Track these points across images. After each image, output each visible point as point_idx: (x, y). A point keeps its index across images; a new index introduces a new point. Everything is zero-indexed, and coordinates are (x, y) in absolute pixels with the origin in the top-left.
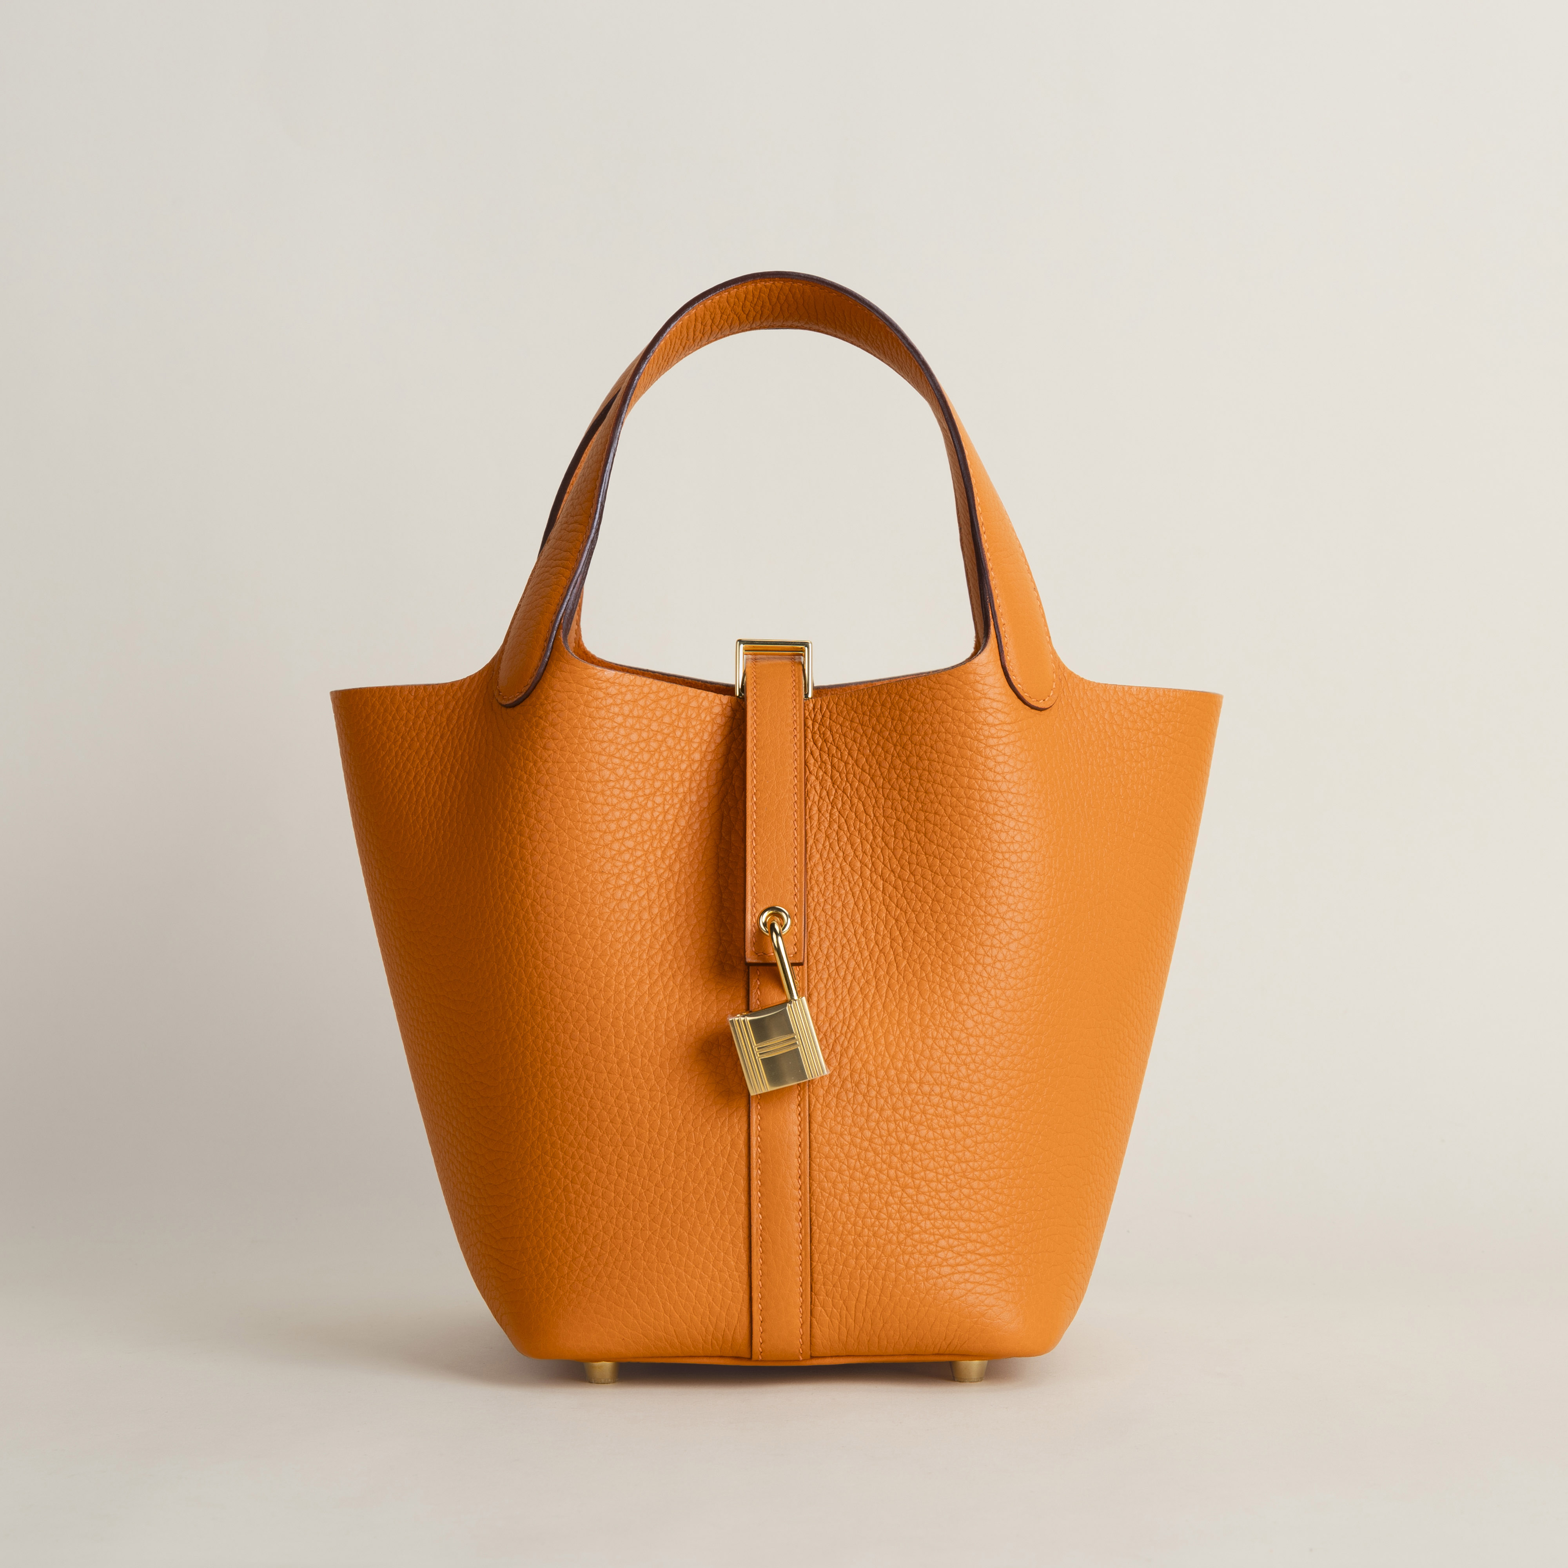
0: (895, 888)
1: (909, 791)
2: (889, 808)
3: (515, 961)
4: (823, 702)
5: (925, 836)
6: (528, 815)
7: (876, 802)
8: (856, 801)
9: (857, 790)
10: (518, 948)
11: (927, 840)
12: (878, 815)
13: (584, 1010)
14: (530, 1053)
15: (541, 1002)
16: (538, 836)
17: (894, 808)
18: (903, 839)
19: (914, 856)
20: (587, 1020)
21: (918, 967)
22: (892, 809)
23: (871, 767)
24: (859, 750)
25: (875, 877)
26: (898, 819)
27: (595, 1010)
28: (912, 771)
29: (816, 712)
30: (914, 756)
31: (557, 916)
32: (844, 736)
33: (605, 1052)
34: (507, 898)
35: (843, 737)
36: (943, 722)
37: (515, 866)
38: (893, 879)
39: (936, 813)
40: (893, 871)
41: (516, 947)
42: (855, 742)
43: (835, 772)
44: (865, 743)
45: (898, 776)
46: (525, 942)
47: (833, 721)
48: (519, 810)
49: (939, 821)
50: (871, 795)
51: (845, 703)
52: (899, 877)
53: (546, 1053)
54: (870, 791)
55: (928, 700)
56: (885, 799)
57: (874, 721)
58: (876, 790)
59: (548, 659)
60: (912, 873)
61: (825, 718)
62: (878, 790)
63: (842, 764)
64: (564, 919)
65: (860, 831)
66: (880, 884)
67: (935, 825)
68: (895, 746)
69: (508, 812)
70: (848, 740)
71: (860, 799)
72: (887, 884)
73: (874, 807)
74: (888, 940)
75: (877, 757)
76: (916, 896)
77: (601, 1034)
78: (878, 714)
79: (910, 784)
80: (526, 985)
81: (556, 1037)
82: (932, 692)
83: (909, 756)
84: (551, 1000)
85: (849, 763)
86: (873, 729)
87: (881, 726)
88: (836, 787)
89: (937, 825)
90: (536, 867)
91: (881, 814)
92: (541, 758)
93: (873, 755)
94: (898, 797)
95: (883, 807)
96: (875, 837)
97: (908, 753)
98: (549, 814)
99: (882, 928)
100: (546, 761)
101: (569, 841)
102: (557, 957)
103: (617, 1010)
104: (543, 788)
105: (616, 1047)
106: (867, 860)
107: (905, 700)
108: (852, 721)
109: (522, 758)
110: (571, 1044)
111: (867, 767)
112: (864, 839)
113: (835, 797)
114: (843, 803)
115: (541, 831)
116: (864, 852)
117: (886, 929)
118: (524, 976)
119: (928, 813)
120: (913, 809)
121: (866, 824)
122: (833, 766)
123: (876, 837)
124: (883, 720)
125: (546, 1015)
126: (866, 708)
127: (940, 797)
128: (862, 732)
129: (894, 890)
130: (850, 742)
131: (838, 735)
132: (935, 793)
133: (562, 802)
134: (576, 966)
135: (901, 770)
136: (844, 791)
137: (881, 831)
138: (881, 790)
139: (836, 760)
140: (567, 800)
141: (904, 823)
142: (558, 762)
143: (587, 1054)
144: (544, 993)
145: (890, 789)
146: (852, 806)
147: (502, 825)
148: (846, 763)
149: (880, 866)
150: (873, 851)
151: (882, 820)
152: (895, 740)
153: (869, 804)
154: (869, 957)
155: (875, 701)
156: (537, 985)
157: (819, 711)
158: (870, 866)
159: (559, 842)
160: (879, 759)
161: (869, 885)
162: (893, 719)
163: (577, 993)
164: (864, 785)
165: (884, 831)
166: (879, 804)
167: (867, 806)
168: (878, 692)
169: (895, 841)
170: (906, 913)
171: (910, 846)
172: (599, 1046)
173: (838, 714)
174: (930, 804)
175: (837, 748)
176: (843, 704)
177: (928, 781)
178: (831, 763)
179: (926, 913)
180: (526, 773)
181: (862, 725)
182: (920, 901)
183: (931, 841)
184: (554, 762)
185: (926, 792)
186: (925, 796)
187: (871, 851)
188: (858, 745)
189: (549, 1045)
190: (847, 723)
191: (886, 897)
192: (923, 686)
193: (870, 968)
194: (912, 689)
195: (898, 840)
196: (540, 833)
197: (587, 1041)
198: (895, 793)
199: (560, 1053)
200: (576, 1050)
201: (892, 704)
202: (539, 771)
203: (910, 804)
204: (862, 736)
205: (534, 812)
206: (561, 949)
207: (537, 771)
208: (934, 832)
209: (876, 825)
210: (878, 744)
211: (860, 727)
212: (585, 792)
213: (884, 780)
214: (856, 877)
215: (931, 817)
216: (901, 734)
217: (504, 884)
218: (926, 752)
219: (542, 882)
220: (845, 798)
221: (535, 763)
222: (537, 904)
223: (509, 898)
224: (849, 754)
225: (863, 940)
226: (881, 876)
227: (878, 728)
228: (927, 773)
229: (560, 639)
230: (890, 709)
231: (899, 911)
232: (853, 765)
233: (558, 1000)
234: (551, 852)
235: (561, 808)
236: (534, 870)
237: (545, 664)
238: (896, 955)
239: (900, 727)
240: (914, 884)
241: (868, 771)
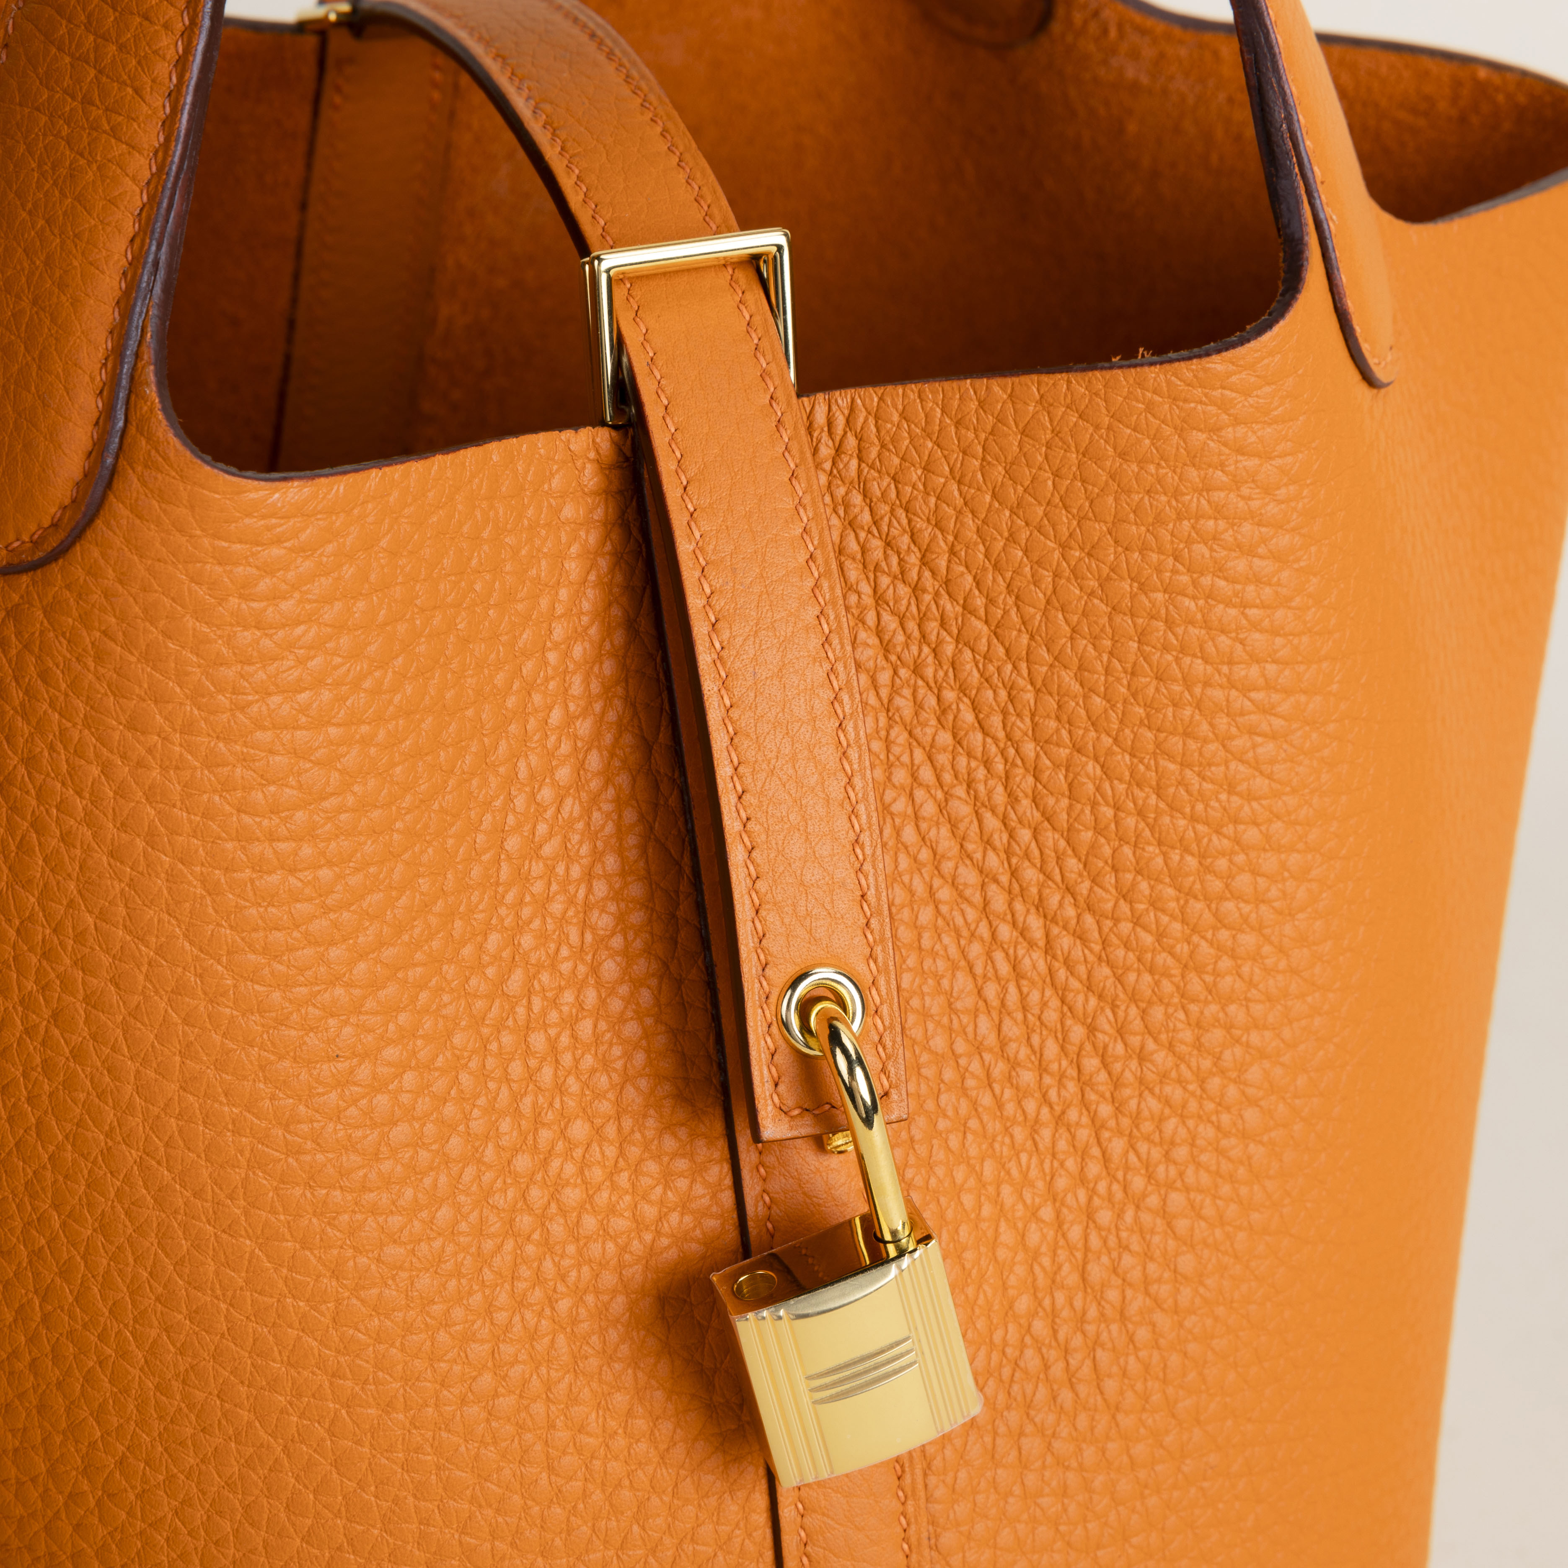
0: (1081, 937)
1: (1108, 671)
2: (1048, 716)
3: (100, 1304)
4: (834, 408)
5: (1159, 796)
6: (103, 916)
7: (1011, 699)
8: (950, 695)
9: (953, 664)
10: (107, 1272)
11: (1162, 805)
12: (1017, 735)
13: (323, 1440)
14: (167, 1540)
15: (193, 1417)
16: (141, 978)
17: (1065, 718)
18: (1094, 805)
19: (1127, 850)
20: (336, 1464)
21: (1156, 1153)
22: (1058, 718)
23: (991, 601)
24: (952, 552)
25: (1019, 906)
26: (1078, 749)
27: (354, 1434)
28: (1118, 619)
29: (819, 441)
30: (1122, 578)
31: (222, 1196)
32: (907, 511)
33: (391, 1541)
34: (60, 1137)
35: (901, 513)
36: (1208, 491)
37: (78, 1054)
38: (1070, 912)
39: (1186, 734)
40: (1069, 890)
41: (101, 1271)
42: (942, 531)
43: (886, 617)
44: (971, 534)
45: (1074, 630)
46: (131, 1260)
47: (872, 467)
48: (72, 901)
49: (1196, 754)
50: (995, 679)
51: (903, 415)
52: (1090, 908)
53: (216, 1543)
54: (991, 668)
55: (1167, 430)
56: (1038, 691)
57: (998, 472)
58: (1009, 667)
59: (117, 458)
60: (1126, 895)
61: (845, 458)
62: (1015, 667)
63: (904, 591)
64: (242, 1203)
65: (970, 784)
66: (1035, 924)
67: (1184, 764)
68: (1064, 547)
69: (33, 900)
70: (920, 524)
71: (963, 690)
72: (1055, 930)
73: (1005, 713)
74: (1072, 1087)
75: (1009, 575)
76: (1139, 960)
77: (376, 1497)
78: (1010, 458)
79: (1111, 653)
80: (141, 1369)
81: (247, 1508)
82: (1181, 409)
83: (1108, 578)
84: (225, 1415)
85: (924, 591)
86: (994, 495)
87: (1020, 489)
88: (893, 658)
89: (1190, 766)
90: (145, 1062)
91: (1026, 734)
92: (124, 757)
93: (996, 567)
94: (1076, 687)
95: (1033, 715)
96: (1012, 798)
97: (1106, 570)
98: (166, 917)
99: (1052, 1049)
100: (140, 764)
101: (235, 986)
102: (231, 1305)
103: (416, 1427)
104: (140, 843)
105: (420, 1523)
106: (993, 861)
107: (1097, 427)
108: (927, 469)
109: (60, 747)
110: (294, 1525)
111: (979, 602)
112: (983, 805)
113: (894, 690)
114: (918, 706)
115: (150, 964)
116: (988, 843)
117: (1066, 1055)
118: (133, 1346)
119: (1164, 735)
120: (1121, 722)
121: (987, 763)
122: (879, 598)
123: (1017, 799)
124: (1026, 475)
125: (210, 1450)
126: (971, 435)
127: (1198, 690)
128: (959, 502)
129: (1078, 942)
130: (927, 532)
131: (887, 508)
132: (1184, 679)
133: (203, 882)
134: (290, 1326)
135: (1084, 614)
136: (917, 670)
137: (1030, 780)
138: (1023, 666)
139: (885, 581)
140: (217, 872)
141: (1096, 759)
142: (177, 768)
143: (340, 1548)
144: (200, 1396)
145: (1051, 666)
146: (944, 712)
147: (18, 931)
148: (917, 590)
149: (1030, 874)
150: (1011, 836)
151: (1029, 748)
152: (1064, 532)
153: (991, 707)
154: (1029, 1143)
155: (1000, 419)
156: (178, 1375)
157: (825, 435)
158: (1004, 879)
159: (205, 993)
160: (1017, 583)
161: (1005, 931)
162: (1056, 474)
163: (300, 1396)
164: (973, 651)
165: (1036, 778)
166: (1019, 706)
167: (986, 709)
168: (1010, 396)
169: (1070, 807)
170: (1114, 1008)
171: (1117, 823)
172: (374, 1527)
173: (883, 446)
174: (1170, 709)
175: (888, 544)
176: (896, 418)
177: (1166, 648)
178: (875, 591)
179: (1168, 1005)
180: (79, 793)
181: (960, 483)
182: (1151, 971)
183: (1174, 808)
184: (164, 769)
185: (1159, 678)
186: (1157, 690)
187: (1005, 837)
188: (951, 538)
189: (227, 1526)
190: (915, 474)
191: (1056, 965)
192: (1155, 392)
193: (1034, 1173)
194: (1120, 399)
195: (1079, 806)
196: (144, 969)
197: (338, 1515)
198: (1067, 678)
199: (260, 1548)
200: (306, 1539)
201: (1056, 433)
202: (121, 792)
203: (1113, 707)
204: (960, 512)
205: (122, 910)
206: (241, 1282)
207: (115, 793)
208: (1182, 782)
209: (1014, 765)
210: (1012, 538)
211: (955, 487)
212: (267, 844)
213: (1032, 638)
214: (972, 914)
215: (1175, 743)
216: (1085, 517)
217: (45, 1098)
218: (1159, 570)
219: (166, 1105)
220: (922, 691)
221: (106, 769)
222: (159, 1163)
223: (67, 1137)
224: (924, 561)
225: (1008, 1093)
226: (1040, 905)
227: (1012, 494)
228: (1161, 625)
229: (145, 398)
230: (1048, 446)
231: (1093, 1001)
232: (937, 594)
233: (245, 1415)
234: (185, 1021)
235: (202, 897)
236: (138, 1072)
237: (106, 473)
238: (1097, 1126)
239: (1080, 500)
240: (1130, 925)
241: (982, 612)
